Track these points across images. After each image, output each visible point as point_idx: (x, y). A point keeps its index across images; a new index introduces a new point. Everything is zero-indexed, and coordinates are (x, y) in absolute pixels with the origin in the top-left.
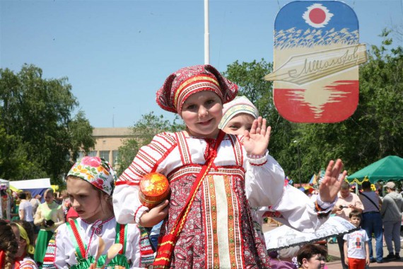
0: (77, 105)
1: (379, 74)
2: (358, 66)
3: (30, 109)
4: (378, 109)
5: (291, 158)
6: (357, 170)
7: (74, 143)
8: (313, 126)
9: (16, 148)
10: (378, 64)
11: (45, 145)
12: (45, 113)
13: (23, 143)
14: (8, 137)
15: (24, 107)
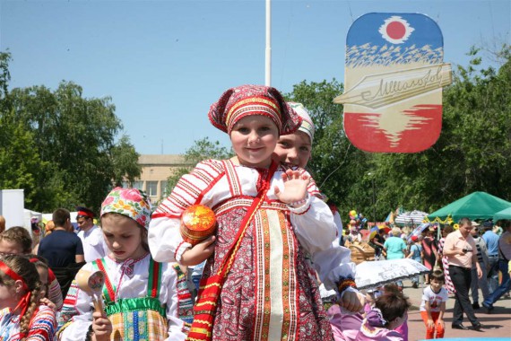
0: (121, 128)
1: (467, 98)
2: (441, 89)
3: (68, 132)
4: (464, 138)
5: (365, 193)
6: (439, 208)
7: (117, 172)
8: (390, 157)
9: (52, 176)
10: (464, 86)
11: (84, 174)
12: (85, 137)
13: (60, 170)
14: (42, 163)
15: (61, 130)
